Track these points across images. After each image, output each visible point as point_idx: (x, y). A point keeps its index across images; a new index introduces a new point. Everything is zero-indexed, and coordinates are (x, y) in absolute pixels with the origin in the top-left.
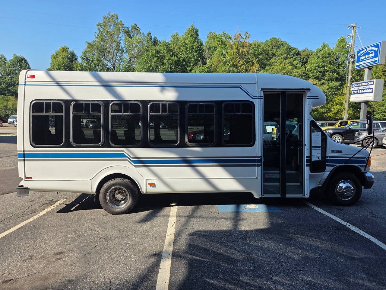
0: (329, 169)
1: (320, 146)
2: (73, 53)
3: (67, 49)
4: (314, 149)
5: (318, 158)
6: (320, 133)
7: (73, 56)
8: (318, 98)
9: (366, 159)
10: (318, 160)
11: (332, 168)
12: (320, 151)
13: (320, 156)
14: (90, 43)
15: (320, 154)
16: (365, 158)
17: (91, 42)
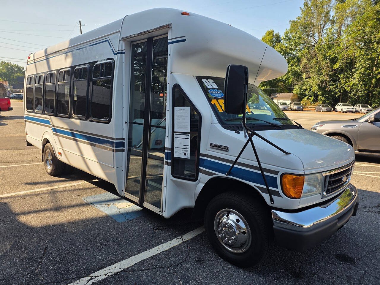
0: (203, 178)
1: (188, 133)
2: (277, 36)
3: (273, 32)
4: (178, 136)
5: (185, 154)
6: (188, 109)
7: (277, 38)
8: (184, 40)
9: (278, 177)
10: (185, 157)
11: (209, 178)
12: (188, 142)
13: (189, 150)
14: (294, 22)
15: (189, 147)
16: (276, 173)
17: (295, 20)
